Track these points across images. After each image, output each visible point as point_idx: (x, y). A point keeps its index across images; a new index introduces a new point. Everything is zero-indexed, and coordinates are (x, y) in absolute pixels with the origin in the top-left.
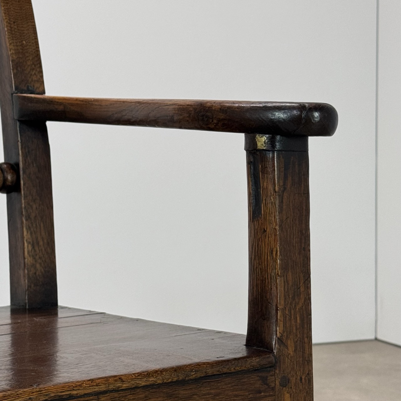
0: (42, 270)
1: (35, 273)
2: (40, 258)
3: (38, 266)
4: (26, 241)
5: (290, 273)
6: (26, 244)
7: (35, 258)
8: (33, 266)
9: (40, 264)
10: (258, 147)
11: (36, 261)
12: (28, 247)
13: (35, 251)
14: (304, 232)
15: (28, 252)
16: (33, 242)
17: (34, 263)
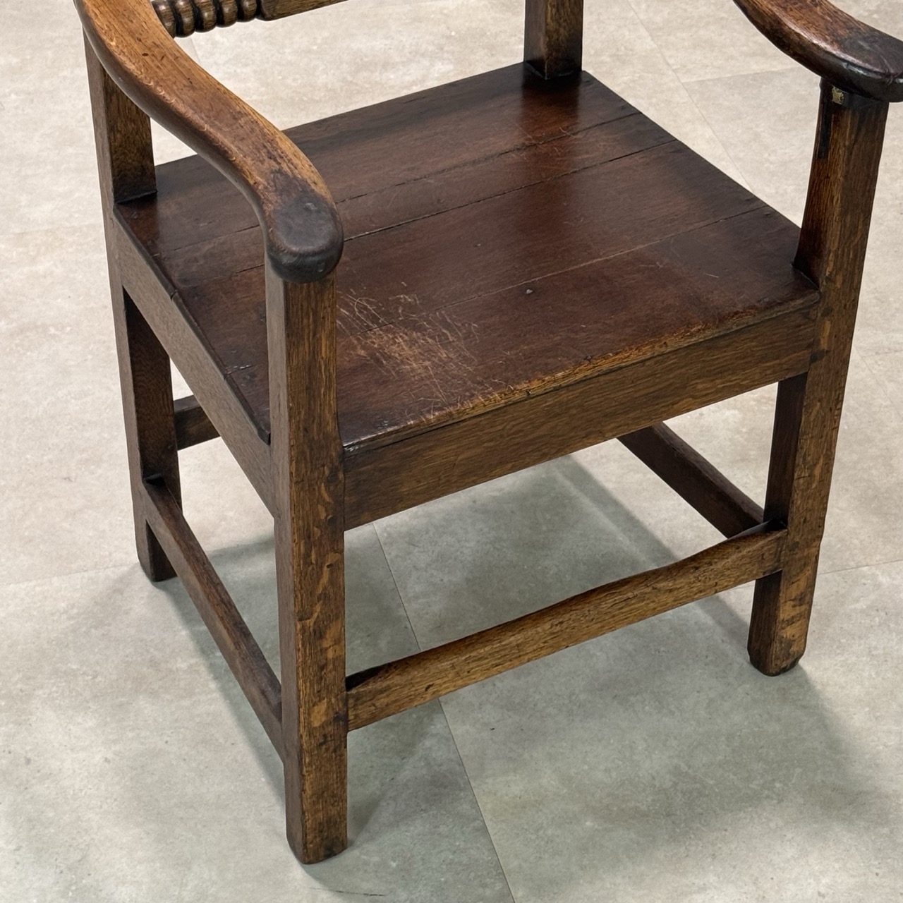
0: (567, 34)
1: (558, 39)
2: (565, 21)
3: (562, 30)
4: (550, 4)
5: (849, 217)
6: (549, 8)
7: (558, 23)
8: (557, 31)
9: (565, 28)
10: (833, 100)
11: (560, 25)
12: (551, 11)
13: (559, 14)
14: (871, 175)
15: (552, 18)
16: (558, 4)
17: (558, 28)
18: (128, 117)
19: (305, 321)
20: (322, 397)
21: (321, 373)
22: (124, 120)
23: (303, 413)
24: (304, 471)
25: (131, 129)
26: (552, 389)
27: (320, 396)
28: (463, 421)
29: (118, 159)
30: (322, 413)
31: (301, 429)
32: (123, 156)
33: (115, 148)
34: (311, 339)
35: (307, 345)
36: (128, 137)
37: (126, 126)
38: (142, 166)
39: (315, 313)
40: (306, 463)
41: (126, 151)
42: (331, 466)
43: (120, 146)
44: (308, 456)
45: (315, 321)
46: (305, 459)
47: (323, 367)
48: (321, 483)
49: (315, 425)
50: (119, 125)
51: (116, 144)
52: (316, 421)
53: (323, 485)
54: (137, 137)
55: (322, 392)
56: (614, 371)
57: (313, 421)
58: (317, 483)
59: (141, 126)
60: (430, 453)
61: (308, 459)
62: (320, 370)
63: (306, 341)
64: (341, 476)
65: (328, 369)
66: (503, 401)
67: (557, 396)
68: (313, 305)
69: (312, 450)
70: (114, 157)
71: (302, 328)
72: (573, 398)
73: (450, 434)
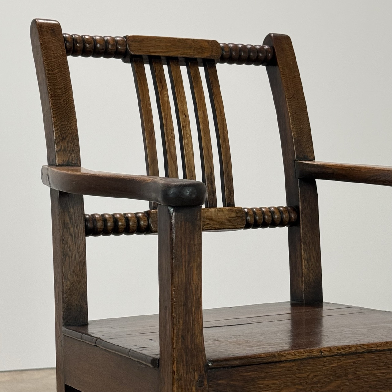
0: (314, 278)
1: (309, 280)
2: (312, 270)
3: (311, 275)
4: (304, 258)
7: (309, 270)
8: (308, 275)
9: (312, 274)
11: (309, 272)
12: (304, 262)
13: (309, 265)
15: (305, 266)
16: (308, 259)
17: (308, 273)
18: (74, 272)
19: (183, 251)
20: (194, 314)
21: (193, 294)
22: (72, 273)
23: (181, 323)
24: (182, 371)
25: (76, 280)
26: (336, 354)
27: (192, 313)
28: (282, 362)
29: (67, 298)
30: (194, 327)
31: (180, 336)
32: (70, 296)
33: (66, 290)
34: (187, 266)
35: (184, 270)
36: (74, 285)
37: (73, 277)
38: (80, 305)
39: (189, 247)
40: (183, 365)
41: (72, 293)
42: (199, 373)
43: (69, 289)
44: (184, 360)
45: (189, 253)
46: (183, 361)
47: (194, 291)
48: (193, 386)
49: (189, 336)
50: (69, 276)
51: (67, 287)
52: (189, 333)
53: (194, 388)
54: (79, 286)
55: (194, 311)
56: (373, 352)
57: (188, 332)
58: (190, 384)
59: (81, 279)
60: (263, 382)
61: (185, 363)
62: (192, 293)
63: (184, 266)
64: (206, 383)
65: (197, 293)
66: (306, 354)
67: (339, 361)
68: (188, 241)
69: (187, 355)
70: (65, 295)
71: (181, 256)
72: (350, 365)
73: (275, 370)
